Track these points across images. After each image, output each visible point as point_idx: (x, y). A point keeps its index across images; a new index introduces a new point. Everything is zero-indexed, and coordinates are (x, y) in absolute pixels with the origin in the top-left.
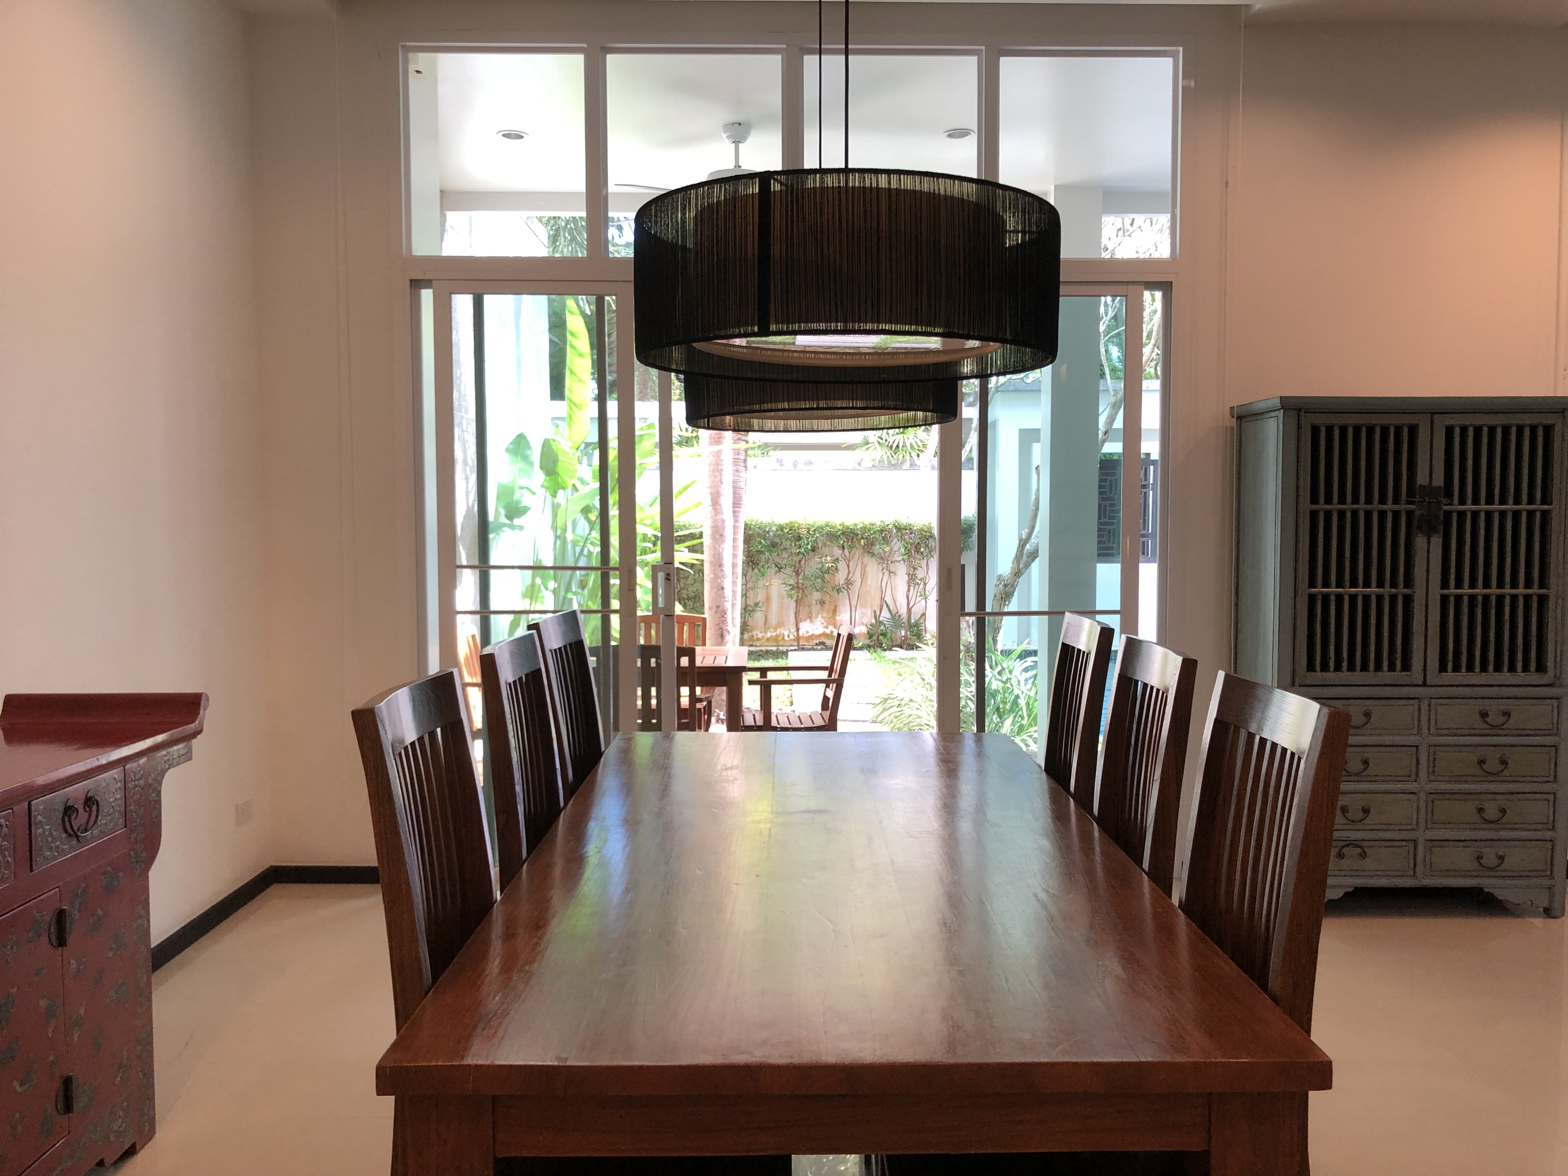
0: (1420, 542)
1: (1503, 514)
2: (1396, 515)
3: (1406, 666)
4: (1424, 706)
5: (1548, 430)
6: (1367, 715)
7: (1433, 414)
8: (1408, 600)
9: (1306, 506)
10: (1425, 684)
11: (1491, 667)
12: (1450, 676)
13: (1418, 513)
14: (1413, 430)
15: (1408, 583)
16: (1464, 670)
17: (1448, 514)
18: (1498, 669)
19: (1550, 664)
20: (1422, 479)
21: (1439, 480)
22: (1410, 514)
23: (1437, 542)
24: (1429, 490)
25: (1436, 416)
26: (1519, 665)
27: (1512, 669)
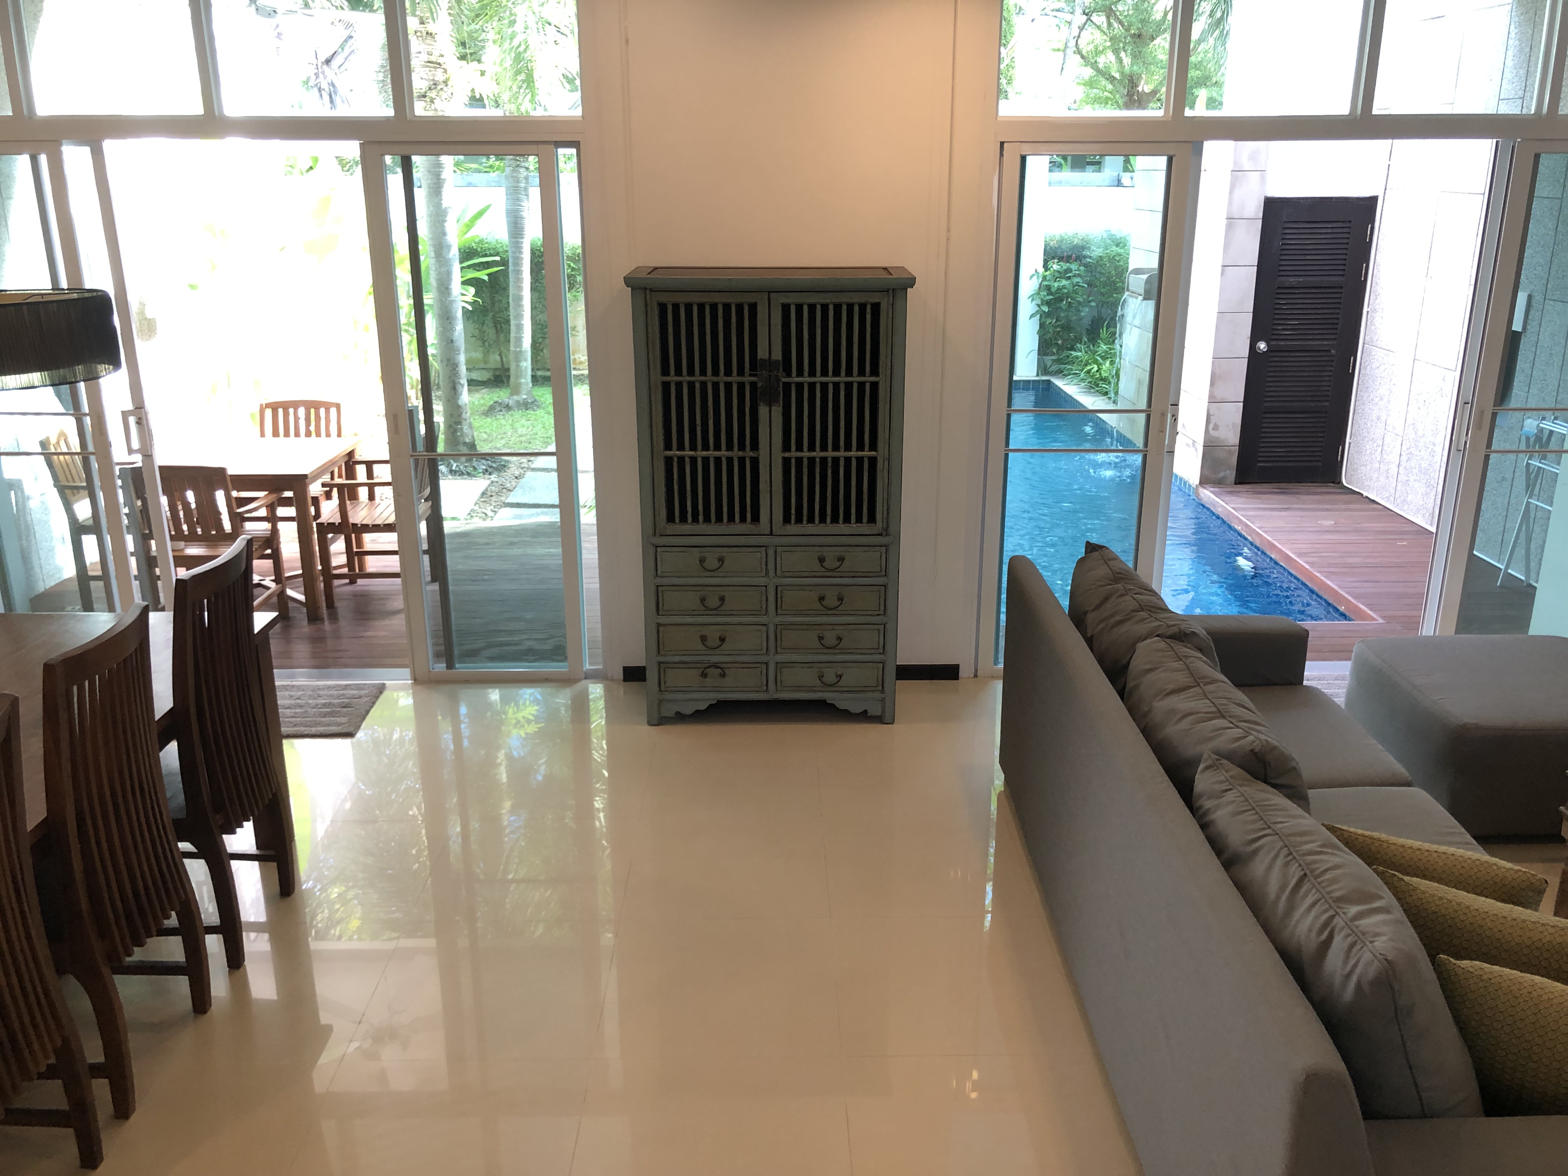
0: (763, 410)
1: (836, 385)
2: (741, 386)
3: (756, 518)
4: (771, 552)
5: (876, 307)
6: (721, 560)
7: (769, 292)
8: (755, 462)
9: (658, 378)
10: (771, 534)
11: (828, 520)
12: (793, 528)
13: (759, 385)
14: (753, 307)
15: (755, 446)
16: (805, 522)
17: (787, 386)
18: (835, 520)
19: (879, 517)
20: (762, 354)
21: (777, 355)
22: (753, 385)
23: (777, 411)
24: (770, 364)
25: (772, 294)
26: (853, 517)
27: (847, 520)
